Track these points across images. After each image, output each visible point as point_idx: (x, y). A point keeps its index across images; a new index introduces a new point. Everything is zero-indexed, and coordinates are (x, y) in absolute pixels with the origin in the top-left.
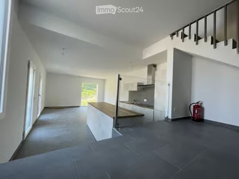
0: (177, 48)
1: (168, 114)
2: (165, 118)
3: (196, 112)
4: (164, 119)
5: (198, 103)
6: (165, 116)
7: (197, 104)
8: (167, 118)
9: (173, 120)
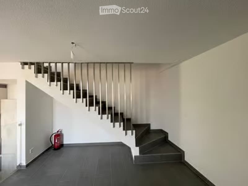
0: (28, 81)
1: (21, 160)
2: (17, 166)
3: (56, 141)
4: (16, 168)
5: (58, 132)
6: (16, 164)
7: (57, 134)
8: (20, 166)
9: (27, 166)
